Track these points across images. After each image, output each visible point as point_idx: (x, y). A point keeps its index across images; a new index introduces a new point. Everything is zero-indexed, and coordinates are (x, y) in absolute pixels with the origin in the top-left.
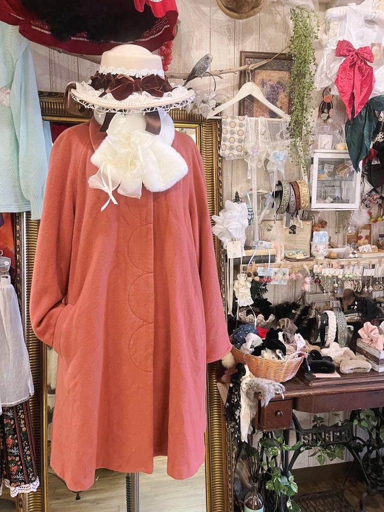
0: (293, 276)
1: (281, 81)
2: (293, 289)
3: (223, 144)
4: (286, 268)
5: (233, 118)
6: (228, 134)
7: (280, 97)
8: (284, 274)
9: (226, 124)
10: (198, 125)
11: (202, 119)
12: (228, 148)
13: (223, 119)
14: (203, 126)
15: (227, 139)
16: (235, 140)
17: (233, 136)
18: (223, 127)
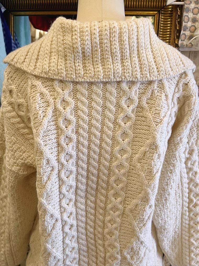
3: (183, 34)
5: (197, 3)
6: (189, 23)
9: (188, 10)
10: (156, 12)
11: (162, 5)
12: (187, 38)
13: (185, 5)
14: (162, 13)
15: (188, 28)
16: (196, 29)
17: (194, 25)
18: (185, 14)
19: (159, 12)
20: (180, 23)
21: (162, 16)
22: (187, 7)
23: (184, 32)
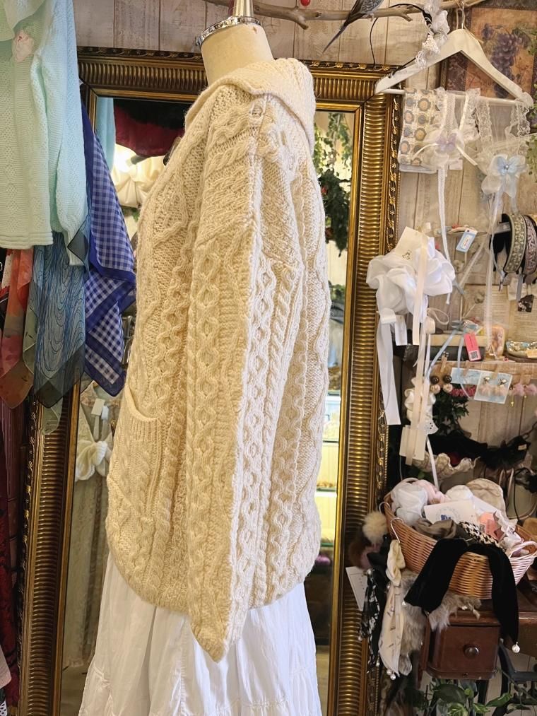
0: (520, 388)
1: (522, 28)
2: (517, 412)
3: (404, 142)
4: (507, 372)
5: (425, 92)
6: (413, 123)
7: (518, 58)
8: (502, 384)
9: (412, 103)
10: (358, 106)
11: (368, 94)
12: (411, 149)
13: (406, 94)
14: (367, 108)
15: (411, 133)
16: (425, 134)
17: (423, 127)
18: (406, 109)
19: (362, 105)
20: (399, 124)
21: (367, 113)
22: (410, 98)
23: (406, 139)
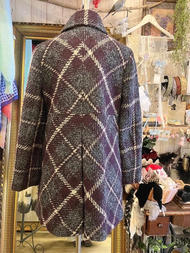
0: (173, 136)
1: (169, 15)
2: (173, 145)
4: (168, 130)
7: (168, 25)
8: (167, 134)
11: (119, 38)
